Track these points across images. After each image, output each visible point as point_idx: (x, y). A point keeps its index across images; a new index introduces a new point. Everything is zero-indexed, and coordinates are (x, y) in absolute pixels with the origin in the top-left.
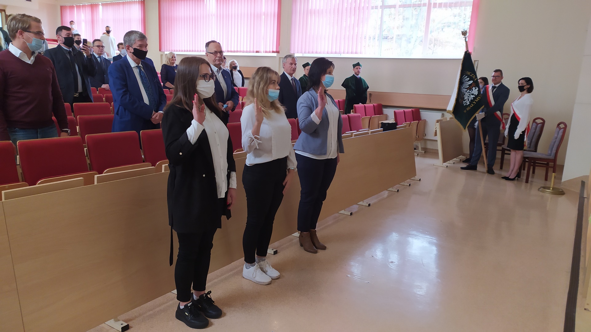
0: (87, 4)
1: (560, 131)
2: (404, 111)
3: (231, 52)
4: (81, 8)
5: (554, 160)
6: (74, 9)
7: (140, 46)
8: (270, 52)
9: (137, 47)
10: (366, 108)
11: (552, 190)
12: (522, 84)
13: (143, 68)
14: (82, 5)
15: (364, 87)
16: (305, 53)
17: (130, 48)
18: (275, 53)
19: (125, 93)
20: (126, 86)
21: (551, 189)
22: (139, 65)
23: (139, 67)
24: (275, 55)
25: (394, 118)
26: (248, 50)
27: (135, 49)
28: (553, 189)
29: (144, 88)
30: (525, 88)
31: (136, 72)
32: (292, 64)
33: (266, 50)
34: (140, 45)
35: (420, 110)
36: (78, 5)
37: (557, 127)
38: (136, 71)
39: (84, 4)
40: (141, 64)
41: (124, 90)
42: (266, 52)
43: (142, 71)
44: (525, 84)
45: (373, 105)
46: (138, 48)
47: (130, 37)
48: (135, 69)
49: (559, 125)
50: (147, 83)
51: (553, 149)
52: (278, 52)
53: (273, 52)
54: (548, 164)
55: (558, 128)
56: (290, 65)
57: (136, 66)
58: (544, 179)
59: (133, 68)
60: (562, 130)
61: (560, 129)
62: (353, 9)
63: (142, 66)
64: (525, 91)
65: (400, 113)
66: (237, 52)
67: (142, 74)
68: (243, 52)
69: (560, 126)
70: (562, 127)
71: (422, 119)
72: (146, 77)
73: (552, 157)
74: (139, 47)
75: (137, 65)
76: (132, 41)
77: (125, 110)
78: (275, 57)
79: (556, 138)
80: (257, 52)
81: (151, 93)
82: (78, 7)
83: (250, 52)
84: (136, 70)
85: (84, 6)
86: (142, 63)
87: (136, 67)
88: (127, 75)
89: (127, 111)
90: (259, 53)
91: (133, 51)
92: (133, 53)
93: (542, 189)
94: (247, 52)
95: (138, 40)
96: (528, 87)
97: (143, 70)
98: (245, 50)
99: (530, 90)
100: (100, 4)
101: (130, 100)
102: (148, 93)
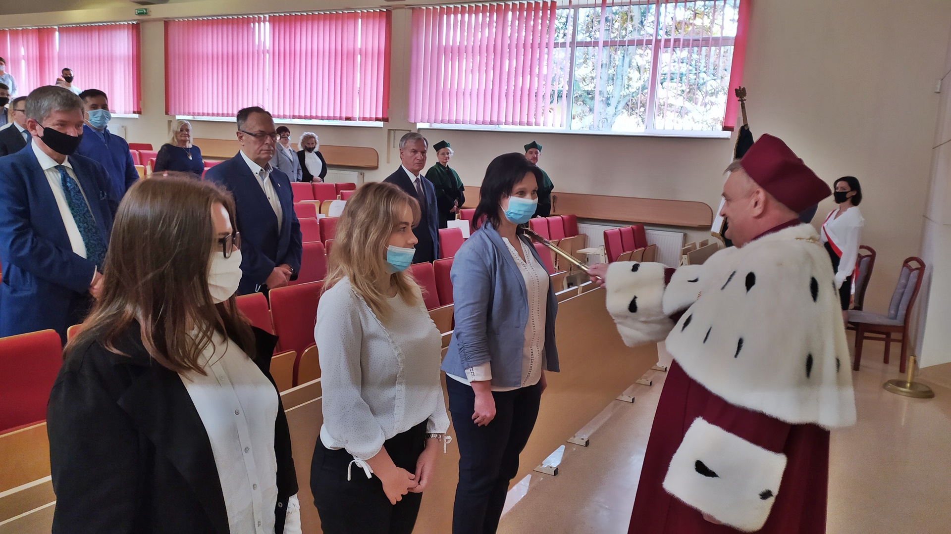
0: (30, 28)
1: (910, 274)
2: (620, 230)
3: (300, 117)
4: (20, 37)
5: (904, 329)
6: (7, 37)
7: (62, 125)
8: (371, 119)
9: (54, 125)
10: (550, 224)
11: (911, 388)
12: (842, 188)
13: (74, 170)
14: (20, 29)
15: (545, 186)
16: (435, 123)
17: (38, 127)
18: (380, 121)
19: (20, 233)
20: (25, 214)
21: (908, 385)
22: (63, 164)
23: (61, 169)
24: (380, 124)
25: (604, 244)
26: (332, 115)
27: (47, 131)
28: (913, 385)
29: (74, 217)
30: (848, 196)
31: (54, 182)
32: (415, 152)
33: (365, 116)
34: (61, 121)
35: (645, 227)
36: (14, 30)
37: (904, 266)
38: (54, 179)
39: (25, 28)
40: (69, 161)
41: (20, 224)
42: (364, 119)
43: (70, 177)
44: (848, 189)
45: (562, 218)
46: (56, 128)
47: (38, 102)
48: (51, 173)
49: (906, 262)
50: (81, 204)
51: (900, 306)
52: (385, 120)
53: (377, 119)
54: (888, 335)
55: (905, 268)
56: (412, 154)
57: (56, 167)
58: (883, 361)
59: (46, 173)
60: (916, 273)
61: (912, 270)
62: (522, 46)
63: (70, 167)
64: (848, 202)
65: (614, 234)
66: (311, 118)
67: (68, 184)
68: (322, 118)
69: (910, 263)
70: (914, 268)
71: (649, 244)
72: (79, 192)
73: (898, 322)
74: (57, 126)
75: (58, 164)
76: (42, 112)
77: (23, 272)
78: (381, 128)
79: (905, 287)
80: (348, 119)
81: (90, 227)
82: (15, 33)
83: (334, 118)
84: (53, 177)
85: (25, 32)
86: (70, 158)
87: (55, 169)
88: (28, 187)
89: (28, 274)
90: (351, 120)
91: (41, 134)
92: (43, 138)
93: (890, 386)
94: (329, 118)
95: (58, 112)
96: (854, 194)
97: (71, 174)
98: (325, 115)
99: (856, 200)
100: (56, 29)
101: (32, 249)
102: (85, 228)
